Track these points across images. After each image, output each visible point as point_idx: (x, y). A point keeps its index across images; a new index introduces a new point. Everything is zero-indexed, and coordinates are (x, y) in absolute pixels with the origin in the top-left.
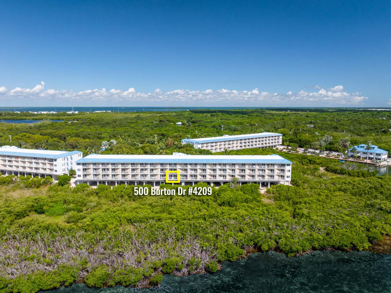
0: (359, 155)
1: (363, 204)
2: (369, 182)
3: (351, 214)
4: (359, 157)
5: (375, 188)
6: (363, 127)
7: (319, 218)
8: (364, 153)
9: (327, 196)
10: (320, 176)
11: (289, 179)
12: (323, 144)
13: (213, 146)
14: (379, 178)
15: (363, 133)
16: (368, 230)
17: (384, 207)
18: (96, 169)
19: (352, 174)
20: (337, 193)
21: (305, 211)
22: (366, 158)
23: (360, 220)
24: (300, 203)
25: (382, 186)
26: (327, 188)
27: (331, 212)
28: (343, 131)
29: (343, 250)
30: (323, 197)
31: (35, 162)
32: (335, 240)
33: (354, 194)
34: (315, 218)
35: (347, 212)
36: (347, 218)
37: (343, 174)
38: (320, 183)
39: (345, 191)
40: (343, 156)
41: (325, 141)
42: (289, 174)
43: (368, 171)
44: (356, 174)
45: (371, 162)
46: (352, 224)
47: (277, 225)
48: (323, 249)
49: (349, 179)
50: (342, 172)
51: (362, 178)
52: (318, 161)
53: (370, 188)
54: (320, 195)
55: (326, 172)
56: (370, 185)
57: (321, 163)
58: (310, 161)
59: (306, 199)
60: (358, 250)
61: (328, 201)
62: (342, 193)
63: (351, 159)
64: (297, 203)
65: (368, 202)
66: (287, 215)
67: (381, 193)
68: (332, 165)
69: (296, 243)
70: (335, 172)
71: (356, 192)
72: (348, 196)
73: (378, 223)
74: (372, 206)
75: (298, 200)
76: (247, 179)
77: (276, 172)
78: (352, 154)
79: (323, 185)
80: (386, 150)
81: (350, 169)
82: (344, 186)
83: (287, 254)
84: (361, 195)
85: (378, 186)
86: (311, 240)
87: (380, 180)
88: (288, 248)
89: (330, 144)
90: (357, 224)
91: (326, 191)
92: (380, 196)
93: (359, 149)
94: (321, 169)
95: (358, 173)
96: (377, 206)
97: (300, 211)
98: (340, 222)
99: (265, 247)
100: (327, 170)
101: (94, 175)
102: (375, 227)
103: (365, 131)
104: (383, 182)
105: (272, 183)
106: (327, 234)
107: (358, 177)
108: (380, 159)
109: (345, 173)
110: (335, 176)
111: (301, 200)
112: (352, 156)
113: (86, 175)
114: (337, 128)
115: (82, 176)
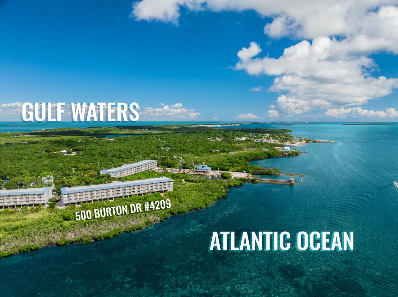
0: (199, 170)
1: (202, 194)
2: (204, 185)
3: (199, 198)
4: (199, 172)
5: (206, 187)
6: (200, 148)
7: (189, 201)
8: (201, 169)
9: (189, 193)
10: (184, 185)
11: (173, 188)
12: (181, 165)
13: (121, 173)
14: (208, 182)
15: (200, 154)
16: (204, 202)
17: (209, 194)
18: (75, 196)
19: (197, 182)
20: (193, 191)
21: (183, 200)
22: (202, 172)
23: (202, 200)
24: (180, 197)
25: (209, 186)
26: (189, 190)
27: (192, 198)
28: (188, 153)
29: (198, 209)
30: (188, 194)
31: (25, 198)
32: (195, 207)
33: (199, 191)
34: (188, 201)
35: (197, 198)
36: (198, 200)
37: (193, 182)
38: (185, 188)
39: (195, 190)
40: (192, 172)
41: (181, 163)
42: (172, 186)
43: (203, 179)
44: (199, 181)
45: (204, 174)
46: (199, 201)
47: (175, 206)
48: (192, 210)
49: (196, 184)
50: (193, 181)
51: (201, 183)
52: (181, 176)
53: (205, 188)
54: (186, 193)
55: (186, 182)
56: (205, 186)
57: (182, 177)
58: (177, 177)
59: (182, 195)
60: (202, 209)
61: (190, 195)
62: (195, 191)
63: (195, 173)
64: (179, 198)
65: (204, 193)
66: (177, 202)
67: (208, 189)
68: (187, 178)
69: (184, 209)
70: (190, 181)
71: (200, 190)
72: (197, 192)
73: (207, 200)
74: (205, 194)
75: (179, 196)
76: (154, 190)
77: (167, 185)
78: (196, 170)
79: (187, 189)
80: (211, 167)
81: (196, 179)
82: (195, 188)
83: (182, 214)
84: (201, 191)
85: (207, 186)
86: (188, 208)
87: (208, 184)
88: (182, 211)
89: (184, 165)
90: (201, 201)
91: (189, 191)
92: (208, 190)
93: (199, 167)
94: (183, 180)
95: (200, 181)
96: (207, 194)
97: (181, 200)
98: (196, 201)
99: (175, 213)
100: (186, 181)
101: (74, 199)
102: (207, 201)
103: (201, 152)
104: (209, 184)
105: (165, 191)
106: (193, 205)
107: (200, 183)
108: (208, 172)
109: (194, 182)
110: (191, 184)
111: (180, 196)
112: (196, 171)
113: (69, 200)
114: (184, 150)
115: (67, 201)
